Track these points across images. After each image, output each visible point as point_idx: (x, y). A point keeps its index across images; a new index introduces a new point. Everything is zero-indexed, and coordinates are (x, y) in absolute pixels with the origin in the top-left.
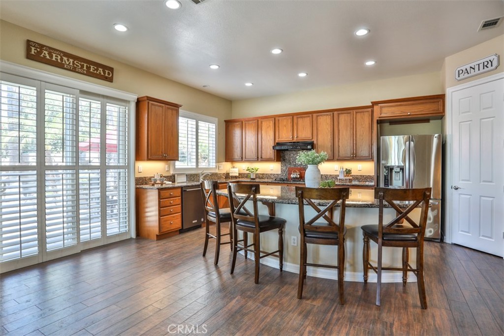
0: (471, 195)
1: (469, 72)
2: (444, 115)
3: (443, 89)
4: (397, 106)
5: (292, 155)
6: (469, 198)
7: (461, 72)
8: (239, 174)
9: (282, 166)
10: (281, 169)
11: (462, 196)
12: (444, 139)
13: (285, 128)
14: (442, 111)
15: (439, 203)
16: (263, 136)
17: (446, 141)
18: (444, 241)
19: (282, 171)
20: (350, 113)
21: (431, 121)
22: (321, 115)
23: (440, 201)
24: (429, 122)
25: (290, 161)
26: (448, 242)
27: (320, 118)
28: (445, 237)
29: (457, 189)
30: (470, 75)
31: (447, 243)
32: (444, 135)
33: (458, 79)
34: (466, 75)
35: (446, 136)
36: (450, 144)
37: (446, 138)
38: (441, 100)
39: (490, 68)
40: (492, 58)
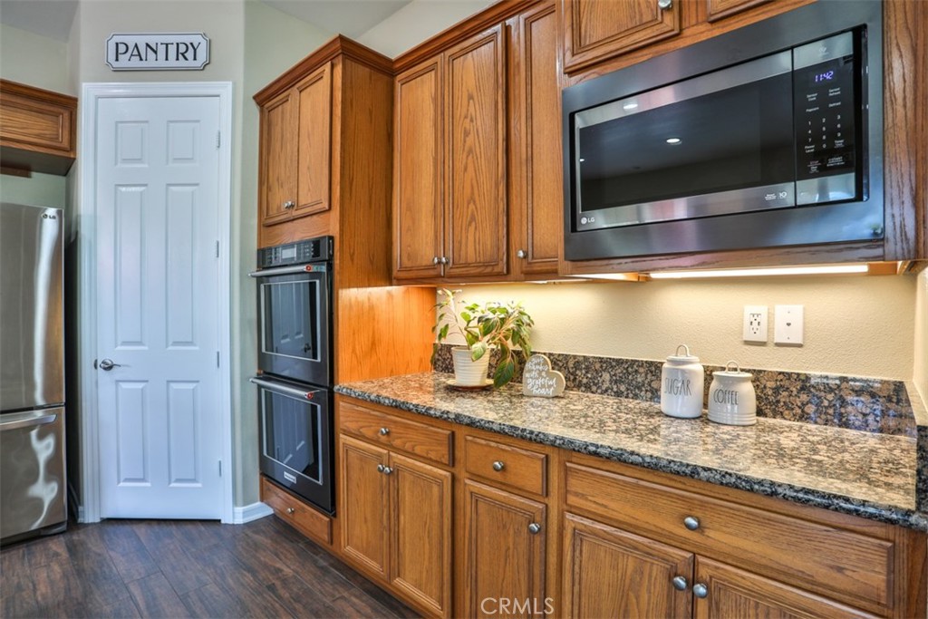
0: (147, 381)
1: (144, 57)
2: (74, 159)
3: (74, 83)
6: (142, 389)
7: (122, 48)
11: (124, 386)
12: (73, 229)
14: (66, 144)
15: (58, 415)
17: (77, 233)
18: (80, 520)
23: (63, 409)
26: (91, 521)
28: (80, 508)
29: (109, 368)
30: (143, 64)
31: (88, 525)
32: (74, 215)
33: (116, 64)
34: (135, 63)
35: (78, 217)
36: (90, 242)
37: (77, 224)
38: (66, 115)
39: (191, 63)
40: (197, 41)
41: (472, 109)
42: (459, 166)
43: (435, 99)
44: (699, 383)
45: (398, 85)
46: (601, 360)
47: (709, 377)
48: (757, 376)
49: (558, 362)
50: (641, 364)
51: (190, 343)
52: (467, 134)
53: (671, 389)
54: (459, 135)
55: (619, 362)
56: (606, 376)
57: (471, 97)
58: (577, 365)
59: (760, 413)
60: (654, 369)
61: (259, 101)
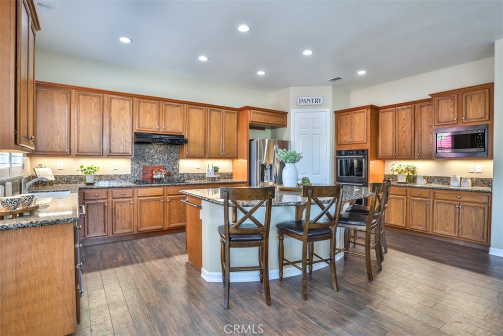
1: (307, 102)
4: (263, 114)
5: (148, 150)
7: (301, 100)
8: (56, 177)
9: (132, 164)
10: (132, 168)
13: (148, 115)
14: (286, 124)
16: (113, 120)
19: (132, 171)
20: (220, 111)
21: (266, 130)
22: (194, 108)
24: (264, 130)
25: (144, 157)
27: (192, 111)
30: (307, 104)
33: (299, 104)
34: (304, 104)
38: (286, 116)
39: (319, 104)
40: (320, 98)
41: (404, 122)
42: (400, 134)
43: (393, 118)
44: (459, 180)
45: (380, 113)
46: (435, 177)
47: (461, 179)
48: (472, 179)
49: (425, 177)
50: (445, 177)
51: (319, 174)
52: (403, 127)
53: (453, 181)
54: (400, 128)
55: (439, 177)
56: (436, 180)
57: (404, 120)
58: (428, 178)
59: (472, 186)
60: (449, 178)
61: (336, 113)
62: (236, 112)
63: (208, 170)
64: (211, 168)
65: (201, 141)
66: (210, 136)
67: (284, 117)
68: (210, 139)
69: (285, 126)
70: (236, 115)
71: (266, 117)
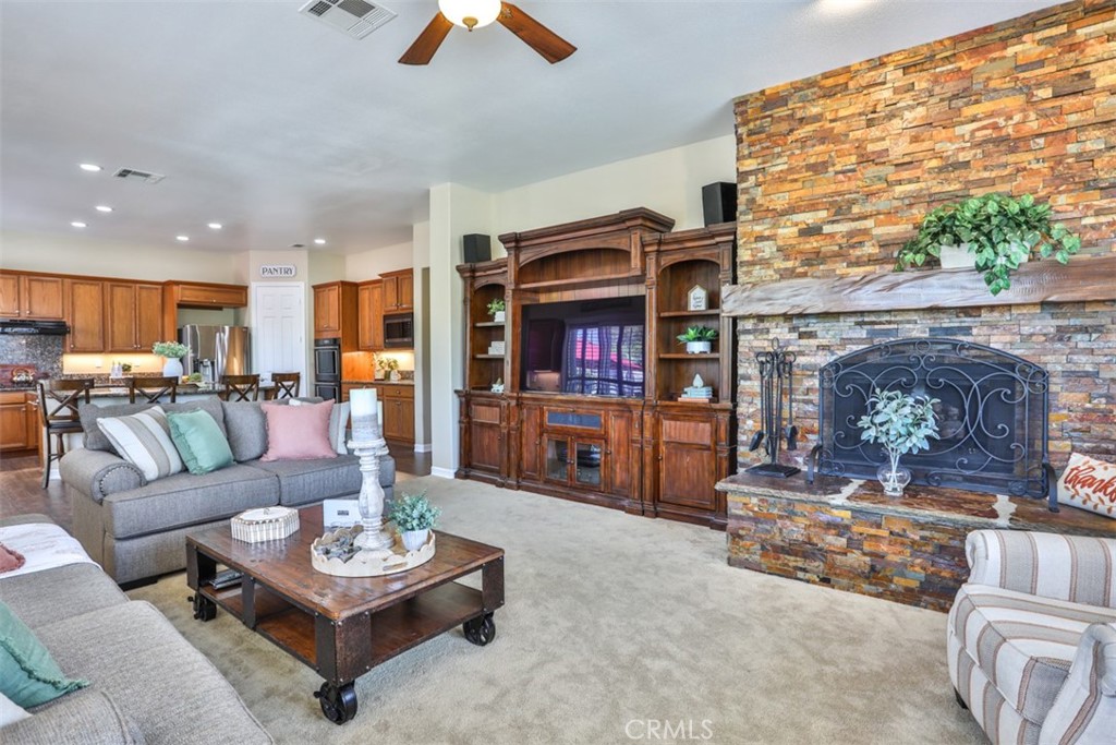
40: (291, 267)
61: (315, 287)
62: (160, 287)
63: (113, 369)
64: (116, 366)
65: (97, 328)
66: (113, 322)
67: (241, 293)
68: (112, 327)
69: (246, 305)
70: (160, 291)
71: (207, 294)
